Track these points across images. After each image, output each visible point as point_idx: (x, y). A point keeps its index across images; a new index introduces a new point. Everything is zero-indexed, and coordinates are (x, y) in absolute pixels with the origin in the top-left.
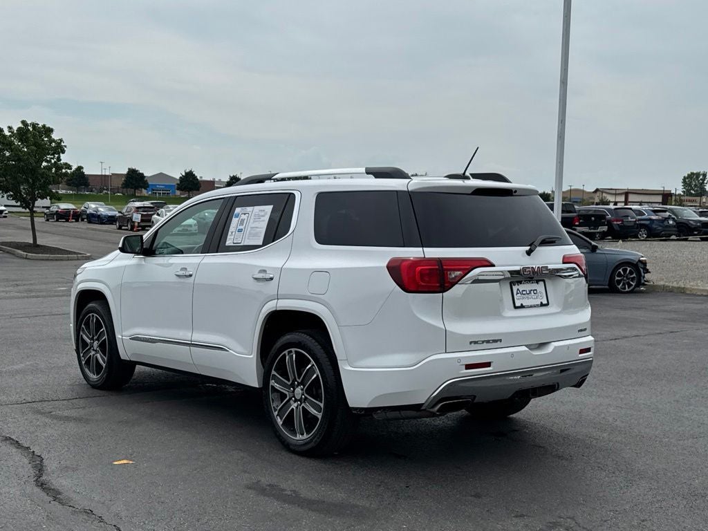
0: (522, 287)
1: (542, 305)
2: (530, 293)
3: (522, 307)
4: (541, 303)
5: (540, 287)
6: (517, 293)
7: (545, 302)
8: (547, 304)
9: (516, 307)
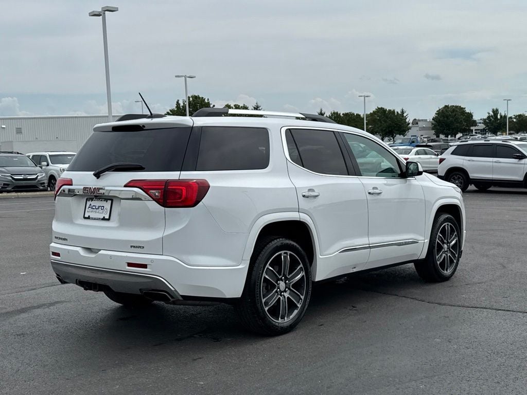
0: (94, 203)
1: (104, 219)
2: (98, 208)
3: (89, 218)
4: (104, 217)
5: (107, 205)
6: (89, 207)
7: (107, 217)
8: (109, 219)
9: (85, 218)
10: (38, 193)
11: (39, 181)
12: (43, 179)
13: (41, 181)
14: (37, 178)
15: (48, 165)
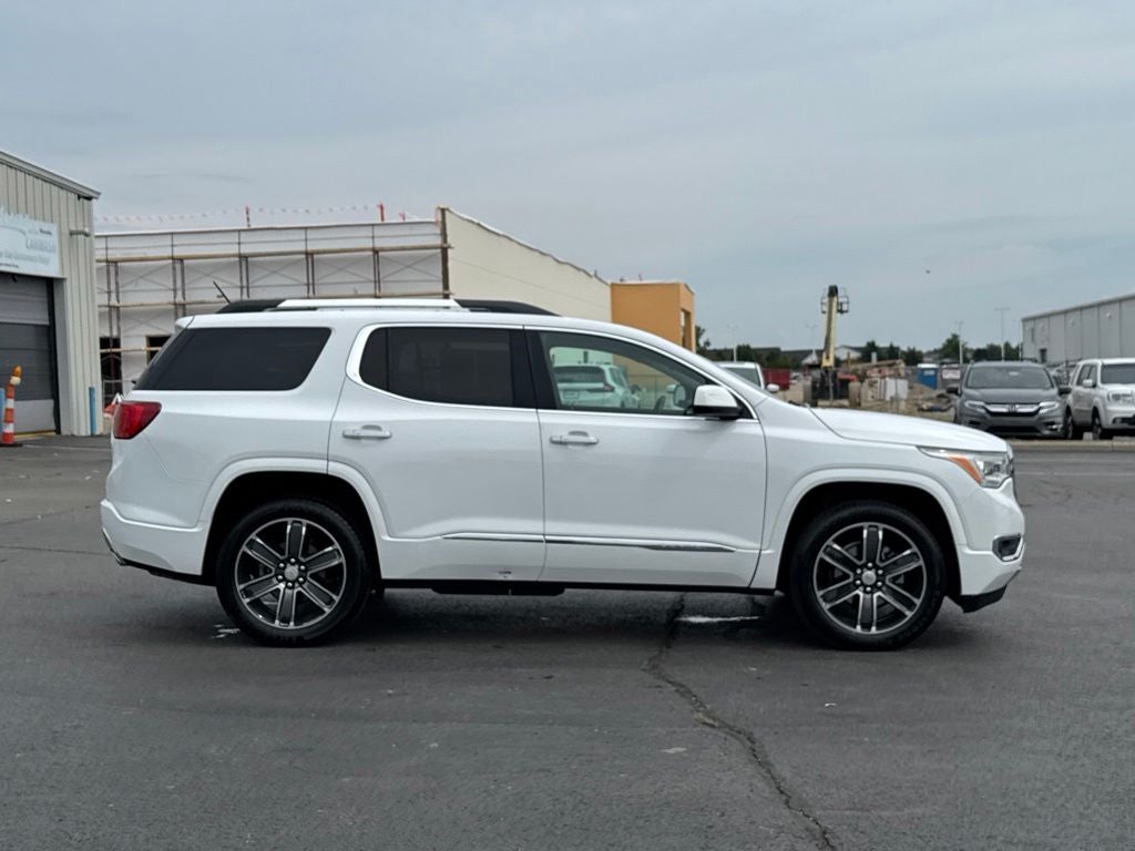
10: (1036, 443)
11: (1041, 418)
12: (1055, 413)
13: (1049, 417)
14: (1037, 412)
15: (1094, 386)
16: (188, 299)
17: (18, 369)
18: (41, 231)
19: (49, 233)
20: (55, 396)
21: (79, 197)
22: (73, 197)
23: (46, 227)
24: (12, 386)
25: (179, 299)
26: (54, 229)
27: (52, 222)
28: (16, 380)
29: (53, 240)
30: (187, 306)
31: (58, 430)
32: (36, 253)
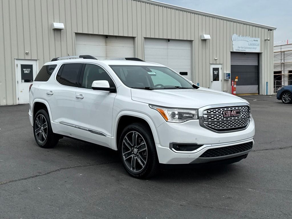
16: (285, 62)
17: (237, 77)
18: (254, 40)
19: (257, 41)
20: (258, 84)
21: (269, 30)
22: (266, 30)
23: (256, 39)
24: (236, 82)
25: (283, 62)
26: (259, 40)
27: (258, 38)
28: (236, 80)
29: (259, 42)
30: (285, 64)
31: (259, 93)
32: (252, 46)
